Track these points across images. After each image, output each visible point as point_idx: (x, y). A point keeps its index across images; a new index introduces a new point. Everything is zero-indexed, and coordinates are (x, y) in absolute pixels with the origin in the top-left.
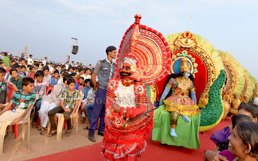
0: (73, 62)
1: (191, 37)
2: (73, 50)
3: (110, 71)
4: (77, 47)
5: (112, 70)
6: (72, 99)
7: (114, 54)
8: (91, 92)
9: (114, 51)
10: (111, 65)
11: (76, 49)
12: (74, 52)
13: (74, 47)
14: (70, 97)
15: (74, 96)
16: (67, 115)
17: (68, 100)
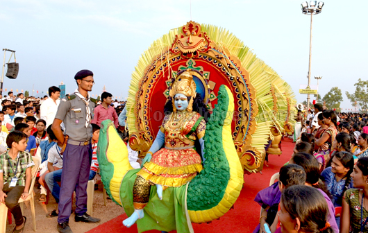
0: (10, 93)
1: (197, 31)
2: (8, 71)
3: (86, 113)
4: (16, 65)
5: (89, 111)
6: (19, 167)
8: (54, 150)
10: (87, 102)
11: (13, 69)
12: (11, 75)
13: (9, 65)
14: (15, 164)
15: (21, 161)
16: (12, 202)
17: (11, 171)
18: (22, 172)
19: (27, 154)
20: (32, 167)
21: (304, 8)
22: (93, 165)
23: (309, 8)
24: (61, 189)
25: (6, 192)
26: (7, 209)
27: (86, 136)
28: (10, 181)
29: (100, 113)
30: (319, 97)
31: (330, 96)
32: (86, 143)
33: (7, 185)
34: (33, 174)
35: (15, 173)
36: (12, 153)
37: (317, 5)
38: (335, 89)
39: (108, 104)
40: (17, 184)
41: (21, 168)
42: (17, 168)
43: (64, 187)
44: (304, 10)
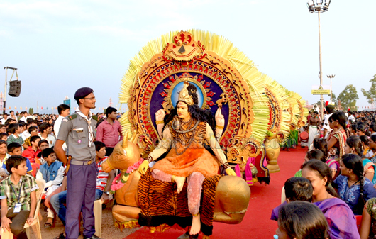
2: (11, 90)
3: (88, 132)
4: (19, 83)
5: (91, 130)
7: (90, 101)
9: (89, 96)
10: (89, 121)
11: (16, 87)
12: (14, 93)
13: (11, 83)
14: (18, 189)
15: (24, 186)
16: (17, 228)
17: (14, 197)
18: (26, 196)
19: (30, 178)
20: (36, 190)
21: (310, 7)
22: (99, 184)
23: (316, 6)
24: (67, 211)
25: (11, 218)
26: (12, 235)
27: (89, 156)
28: (15, 207)
29: (106, 129)
30: (333, 96)
31: (345, 94)
32: (90, 163)
33: (12, 210)
34: (38, 198)
35: (18, 199)
36: (14, 178)
37: (324, 2)
38: (350, 87)
39: (113, 120)
40: (22, 209)
41: (25, 193)
42: (20, 193)
43: (70, 209)
44: (311, 9)
